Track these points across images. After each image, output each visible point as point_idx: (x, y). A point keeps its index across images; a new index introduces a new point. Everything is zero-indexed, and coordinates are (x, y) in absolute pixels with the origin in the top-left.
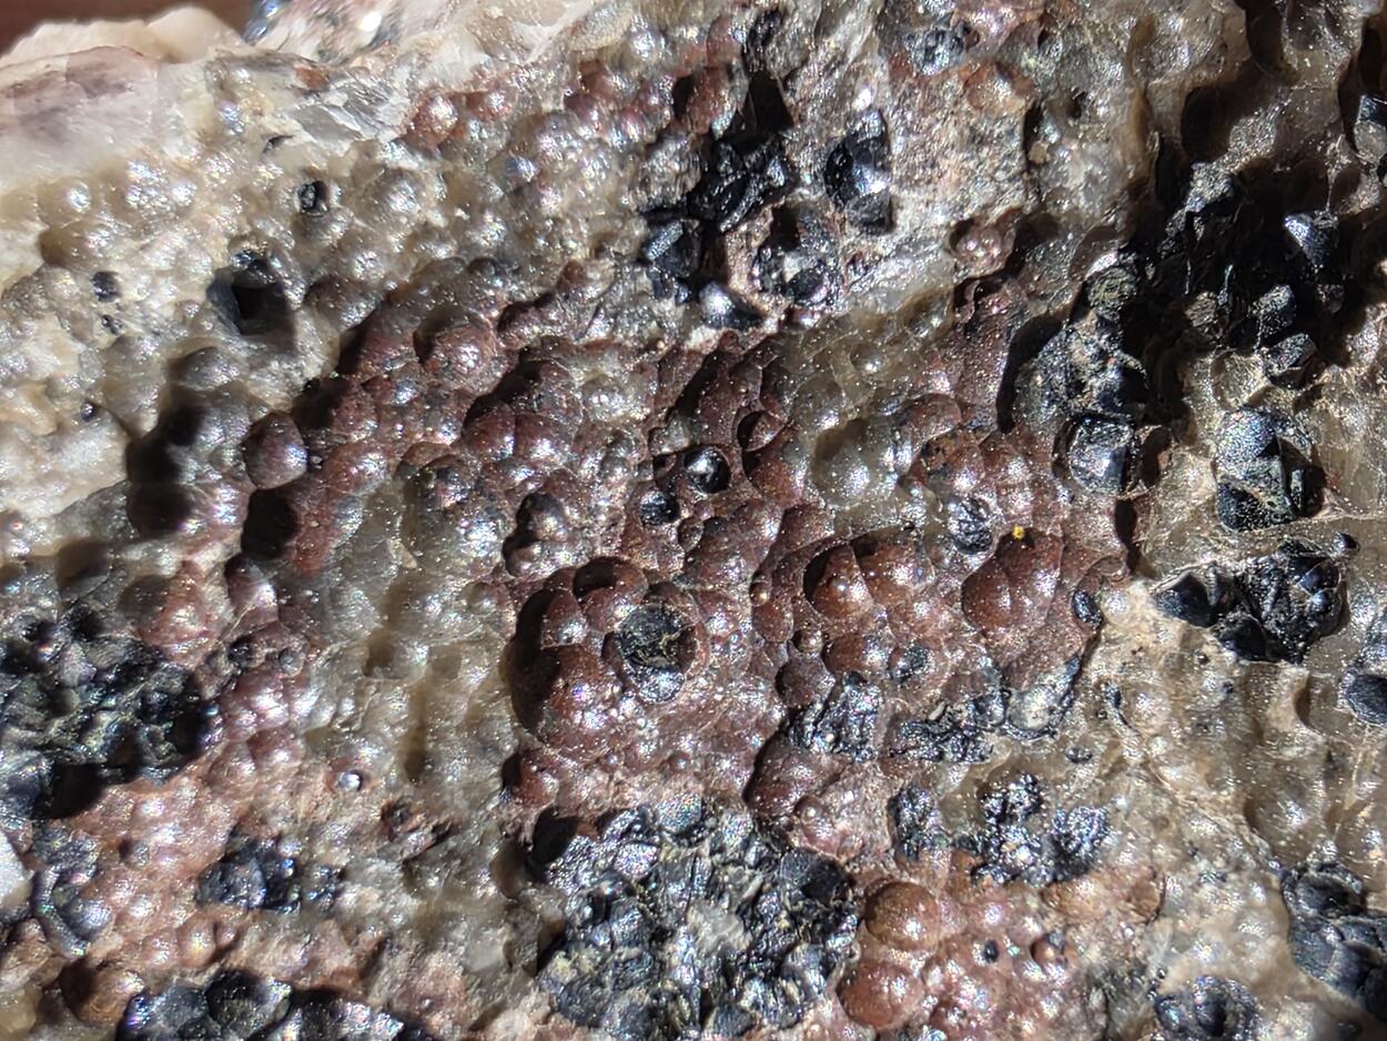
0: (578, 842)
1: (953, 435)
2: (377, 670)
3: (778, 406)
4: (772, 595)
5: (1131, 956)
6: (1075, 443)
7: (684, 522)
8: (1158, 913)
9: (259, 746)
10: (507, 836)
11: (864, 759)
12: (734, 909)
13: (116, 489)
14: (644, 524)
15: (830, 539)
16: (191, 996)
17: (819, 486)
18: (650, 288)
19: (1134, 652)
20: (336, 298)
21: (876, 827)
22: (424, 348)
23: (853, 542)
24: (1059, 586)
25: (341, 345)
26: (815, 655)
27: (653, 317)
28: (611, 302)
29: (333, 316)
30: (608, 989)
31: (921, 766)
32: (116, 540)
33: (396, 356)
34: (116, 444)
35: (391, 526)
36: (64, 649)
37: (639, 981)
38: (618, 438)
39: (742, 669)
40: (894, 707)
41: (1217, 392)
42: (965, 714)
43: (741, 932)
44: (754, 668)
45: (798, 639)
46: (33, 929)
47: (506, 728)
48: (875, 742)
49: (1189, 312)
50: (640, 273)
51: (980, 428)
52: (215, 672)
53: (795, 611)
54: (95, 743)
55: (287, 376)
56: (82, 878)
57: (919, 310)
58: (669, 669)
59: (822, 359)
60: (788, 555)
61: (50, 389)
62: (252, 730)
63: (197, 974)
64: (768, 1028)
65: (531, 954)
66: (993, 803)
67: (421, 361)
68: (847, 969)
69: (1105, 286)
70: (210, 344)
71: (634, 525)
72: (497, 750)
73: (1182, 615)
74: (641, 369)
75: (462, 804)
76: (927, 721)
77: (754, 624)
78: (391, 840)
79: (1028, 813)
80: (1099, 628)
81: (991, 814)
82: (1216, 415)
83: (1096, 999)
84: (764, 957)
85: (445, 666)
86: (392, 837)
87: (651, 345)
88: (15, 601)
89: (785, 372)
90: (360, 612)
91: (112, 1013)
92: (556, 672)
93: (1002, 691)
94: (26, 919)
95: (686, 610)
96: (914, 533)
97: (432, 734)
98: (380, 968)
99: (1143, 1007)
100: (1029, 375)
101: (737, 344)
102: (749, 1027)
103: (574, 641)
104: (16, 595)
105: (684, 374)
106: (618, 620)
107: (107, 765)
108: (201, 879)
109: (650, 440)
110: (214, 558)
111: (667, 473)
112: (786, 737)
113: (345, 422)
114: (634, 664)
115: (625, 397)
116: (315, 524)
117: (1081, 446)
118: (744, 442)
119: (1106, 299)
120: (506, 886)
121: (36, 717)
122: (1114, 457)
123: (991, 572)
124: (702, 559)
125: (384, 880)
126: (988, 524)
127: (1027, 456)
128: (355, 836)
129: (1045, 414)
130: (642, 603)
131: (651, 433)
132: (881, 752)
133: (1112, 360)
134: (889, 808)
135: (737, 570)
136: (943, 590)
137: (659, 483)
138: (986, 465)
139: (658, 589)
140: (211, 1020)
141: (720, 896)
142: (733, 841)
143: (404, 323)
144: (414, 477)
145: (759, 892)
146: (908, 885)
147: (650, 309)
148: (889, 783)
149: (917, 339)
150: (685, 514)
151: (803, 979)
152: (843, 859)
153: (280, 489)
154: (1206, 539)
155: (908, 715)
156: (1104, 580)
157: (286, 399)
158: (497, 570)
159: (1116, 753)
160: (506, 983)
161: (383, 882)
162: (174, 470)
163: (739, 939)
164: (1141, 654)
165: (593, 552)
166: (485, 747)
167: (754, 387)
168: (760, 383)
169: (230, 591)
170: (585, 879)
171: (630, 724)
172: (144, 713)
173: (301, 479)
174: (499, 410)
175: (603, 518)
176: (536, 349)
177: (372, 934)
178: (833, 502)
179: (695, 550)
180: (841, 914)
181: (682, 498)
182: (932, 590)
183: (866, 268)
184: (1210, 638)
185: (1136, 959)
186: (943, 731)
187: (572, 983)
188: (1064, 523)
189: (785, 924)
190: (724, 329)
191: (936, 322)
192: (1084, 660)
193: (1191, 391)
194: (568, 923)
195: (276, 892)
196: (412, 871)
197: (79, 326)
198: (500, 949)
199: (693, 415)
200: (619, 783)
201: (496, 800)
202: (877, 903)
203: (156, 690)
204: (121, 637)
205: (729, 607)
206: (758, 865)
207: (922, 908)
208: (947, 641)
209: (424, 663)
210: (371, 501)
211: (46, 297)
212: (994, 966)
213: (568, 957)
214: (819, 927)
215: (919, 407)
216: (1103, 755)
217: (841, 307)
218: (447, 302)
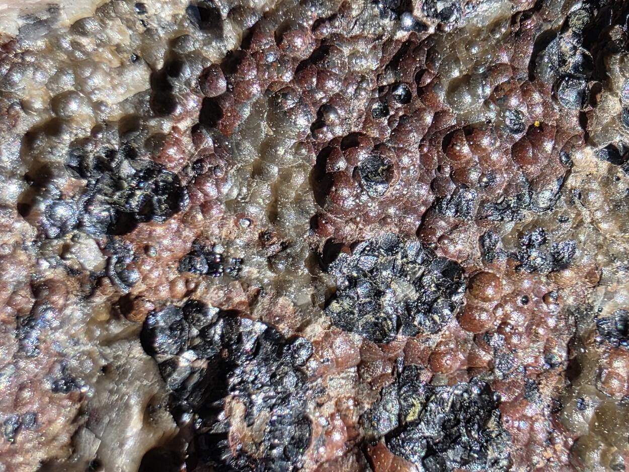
0: (342, 255)
1: (508, 82)
2: (256, 176)
3: (433, 67)
4: (429, 149)
5: (587, 302)
6: (561, 88)
7: (391, 116)
8: (599, 284)
9: (205, 207)
10: (312, 249)
11: (469, 220)
12: (412, 282)
13: (146, 92)
14: (373, 117)
15: (454, 126)
16: (176, 311)
17: (449, 103)
18: (379, 13)
19: (587, 175)
20: (241, 16)
21: (474, 248)
22: (279, 39)
23: (464, 128)
24: (554, 148)
25: (243, 36)
26: (447, 176)
27: (380, 26)
28: (362, 19)
29: (240, 23)
30: (356, 315)
31: (493, 224)
32: (144, 115)
33: (266, 42)
34: (146, 73)
35: (263, 116)
36: (121, 162)
37: (370, 312)
38: (363, 78)
39: (416, 180)
40: (482, 197)
41: (621, 71)
42: (513, 201)
43: (414, 292)
44: (421, 179)
45: (440, 169)
46: (107, 281)
47: (312, 205)
48: (473, 212)
49: (611, 34)
50: (375, 7)
51: (520, 79)
52: (187, 174)
53: (438, 157)
54: (134, 203)
55: (219, 49)
56: (128, 261)
57: (496, 26)
58: (382, 182)
59: (453, 47)
60: (436, 133)
61: (118, 49)
62: (202, 200)
63: (178, 301)
64: (426, 333)
65: (323, 299)
66: (525, 240)
67: (278, 45)
68: (461, 308)
69: (576, 18)
70: (186, 33)
71: (369, 118)
72: (307, 213)
73: (608, 160)
74: (375, 47)
75: (294, 235)
76: (496, 204)
77: (421, 162)
78: (263, 248)
79: (540, 245)
80: (571, 167)
81: (524, 245)
82: (621, 80)
83: (571, 320)
84: (424, 303)
85: (286, 177)
86: (263, 246)
87: (380, 37)
88: (100, 141)
89: (436, 51)
90: (249, 153)
91: (141, 318)
92: (332, 184)
93: (529, 192)
94: (104, 277)
95: (390, 157)
96: (491, 124)
97: (280, 205)
98: (257, 303)
99: (592, 325)
100: (542, 58)
101: (417, 38)
102: (418, 333)
103: (340, 170)
104: (101, 138)
105: (393, 50)
106: (359, 161)
107: (139, 214)
108: (180, 261)
109: (378, 80)
110: (187, 125)
111: (385, 94)
112: (435, 208)
113: (243, 71)
114: (367, 181)
115: (367, 60)
116: (229, 115)
117: (563, 89)
118: (418, 83)
119: (576, 23)
120: (311, 271)
121: (109, 191)
122: (579, 93)
123: (524, 142)
124: (399, 133)
125: (259, 265)
126: (523, 121)
127: (540, 92)
128: (247, 246)
129: (548, 75)
130: (371, 154)
131: (378, 76)
132: (476, 217)
133: (579, 51)
134: (479, 240)
135: (413, 138)
136: (503, 149)
137: (381, 99)
138: (523, 96)
139: (379, 147)
140: (184, 321)
141: (406, 276)
142: (411, 253)
143: (270, 26)
144: (272, 96)
145: (423, 275)
146: (488, 273)
147: (378, 23)
148: (479, 230)
149: (494, 39)
150: (392, 113)
151: (441, 313)
152: (460, 261)
153: (215, 98)
154: (617, 130)
155: (488, 201)
156: (573, 147)
157: (219, 58)
158: (308, 137)
159: (579, 218)
160: (312, 311)
161: (259, 266)
162: (170, 88)
163: (414, 295)
164: (590, 176)
165: (350, 130)
166: (302, 211)
167: (424, 59)
168: (425, 56)
169: (193, 140)
170: (345, 270)
171: (365, 205)
172: (156, 191)
173: (224, 94)
174: (311, 68)
175: (355, 114)
176: (328, 39)
177: (254, 288)
178: (456, 110)
179: (395, 129)
180: (459, 284)
181: (390, 106)
182: (499, 148)
183: (473, 7)
184: (621, 170)
185: (588, 303)
186: (503, 209)
187: (340, 312)
188: (557, 120)
189: (434, 289)
190: (411, 31)
191: (503, 30)
192: (565, 179)
193: (610, 70)
194: (338, 289)
195: (213, 268)
196: (271, 262)
197: (130, 23)
198: (310, 296)
199: (396, 69)
200: (361, 229)
201: (308, 234)
202: (474, 282)
203: (161, 181)
204: (146, 159)
205: (410, 155)
206: (422, 263)
207: (493, 284)
208: (506, 170)
209: (277, 175)
210: (254, 105)
211: (115, 13)
212: (526, 307)
213: (338, 302)
214: (448, 291)
215: (494, 70)
216: (574, 218)
217: (460, 25)
218: (290, 18)
